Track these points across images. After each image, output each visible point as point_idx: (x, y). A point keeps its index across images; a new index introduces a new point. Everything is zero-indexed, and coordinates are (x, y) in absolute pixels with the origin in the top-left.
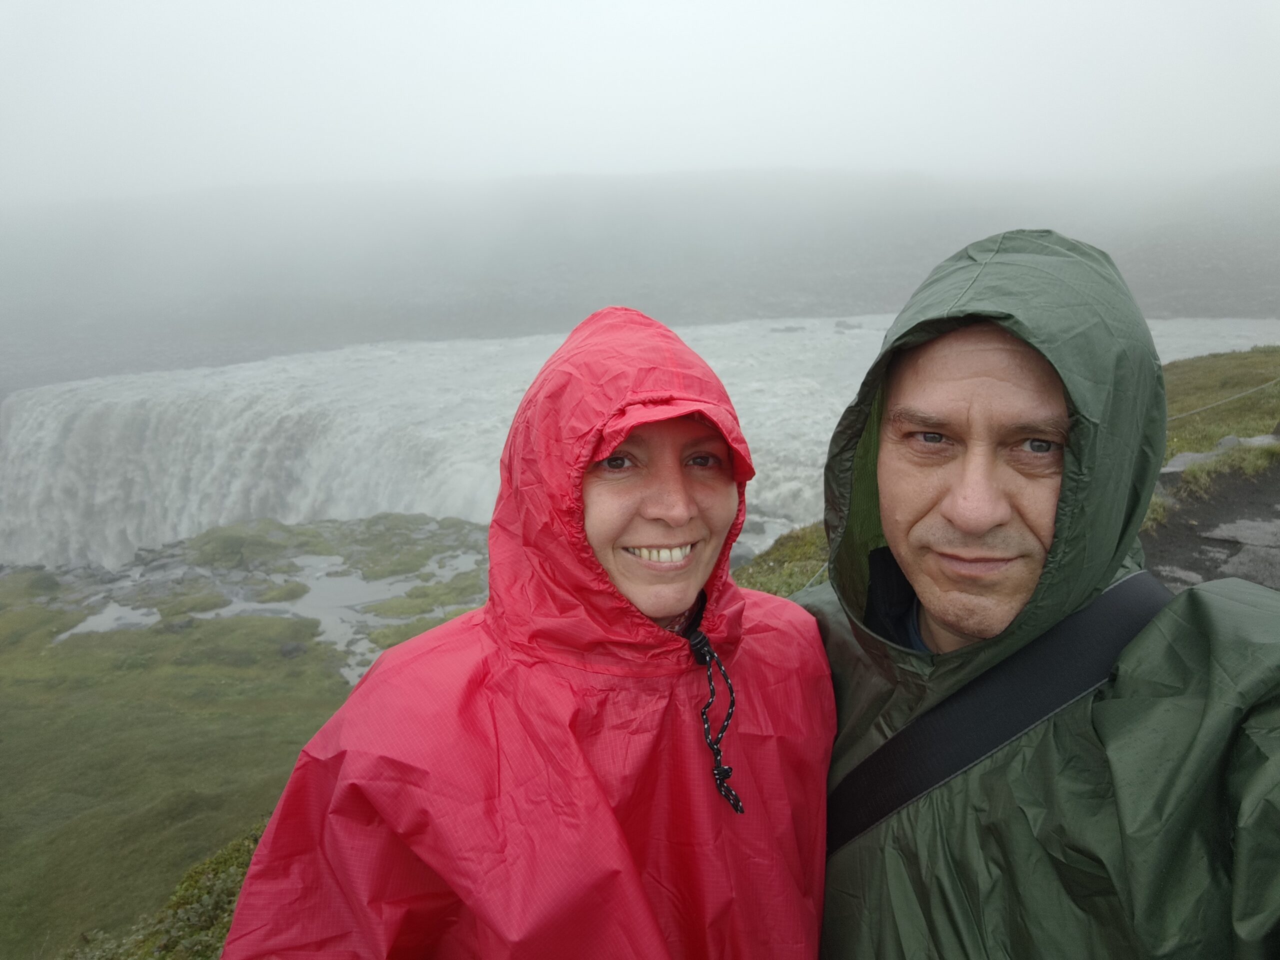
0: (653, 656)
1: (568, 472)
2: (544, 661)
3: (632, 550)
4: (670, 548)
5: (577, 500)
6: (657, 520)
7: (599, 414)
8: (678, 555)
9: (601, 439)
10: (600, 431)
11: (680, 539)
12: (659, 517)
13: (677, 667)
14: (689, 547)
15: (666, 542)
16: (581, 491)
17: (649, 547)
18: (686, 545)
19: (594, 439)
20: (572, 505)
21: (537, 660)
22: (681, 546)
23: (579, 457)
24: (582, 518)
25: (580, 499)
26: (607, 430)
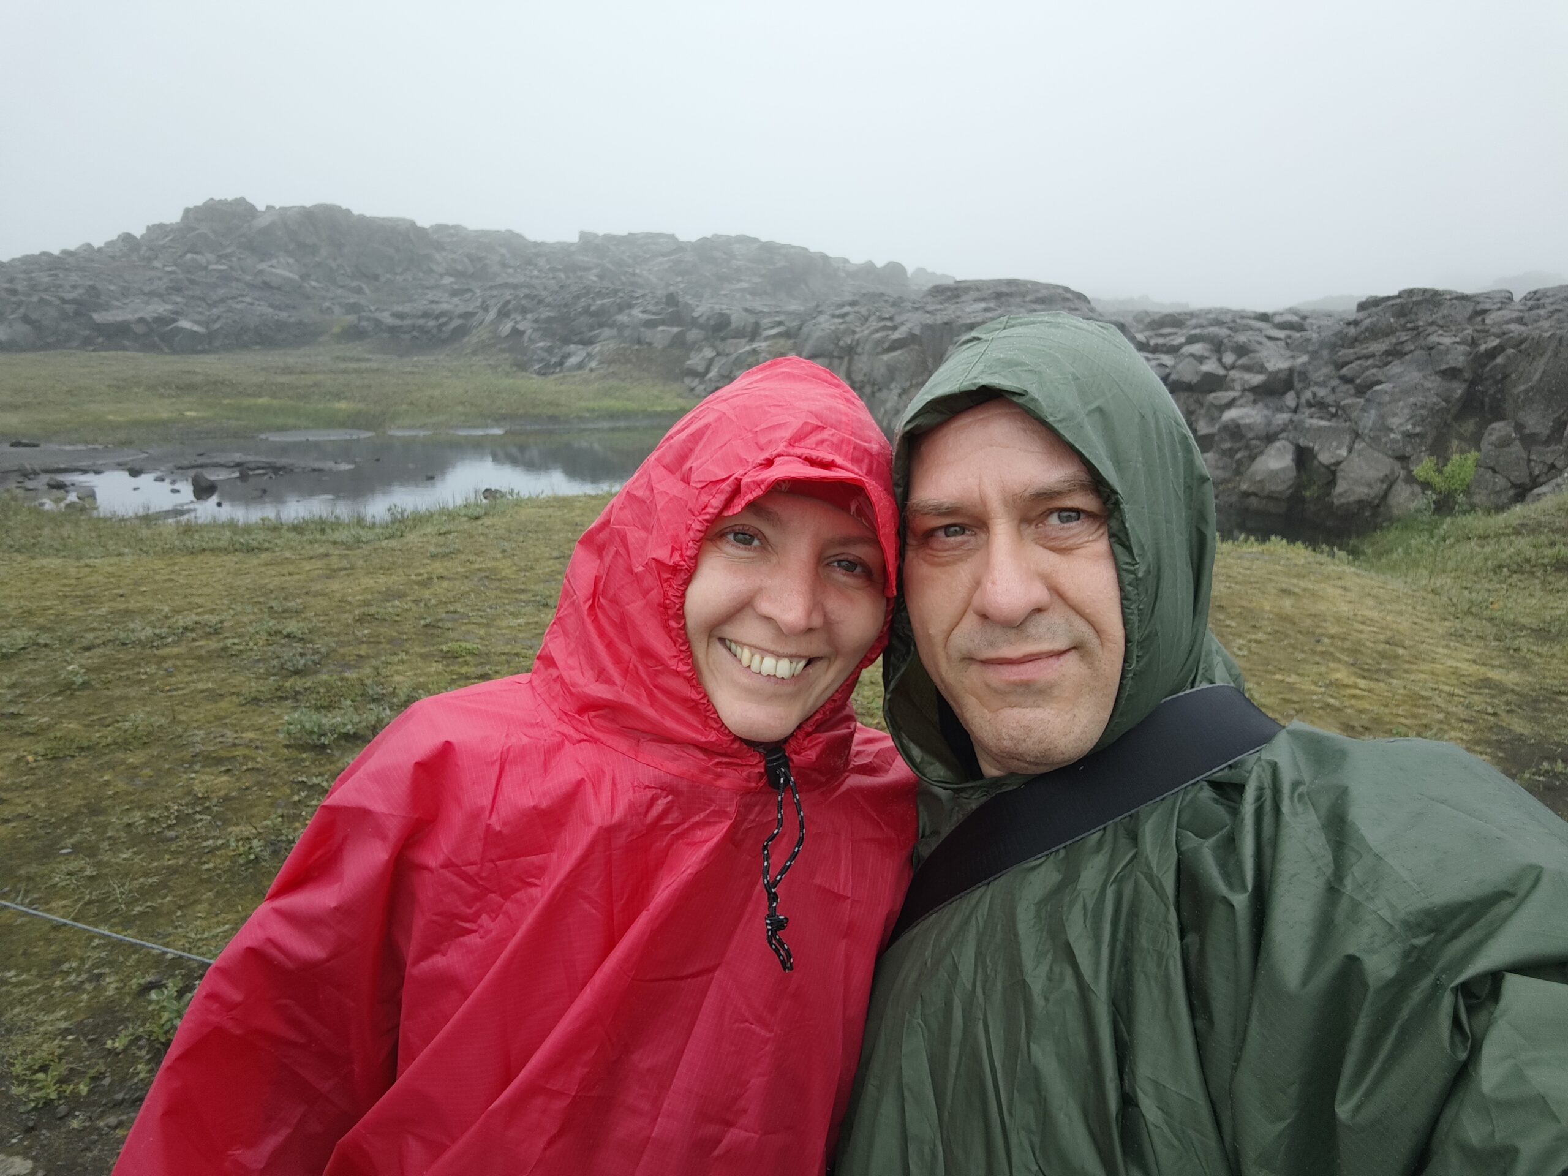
0: (718, 764)
1: (689, 522)
2: (593, 740)
3: (728, 642)
4: (778, 656)
5: (690, 558)
6: (768, 619)
7: (742, 462)
8: (784, 668)
9: (736, 491)
10: (739, 480)
11: (792, 650)
12: (771, 616)
13: (745, 784)
14: (802, 664)
15: (773, 647)
16: (699, 549)
17: (754, 647)
18: (800, 657)
19: (729, 489)
20: (683, 563)
21: (585, 737)
22: (791, 657)
23: (706, 506)
24: (687, 582)
25: (696, 560)
26: (746, 480)
